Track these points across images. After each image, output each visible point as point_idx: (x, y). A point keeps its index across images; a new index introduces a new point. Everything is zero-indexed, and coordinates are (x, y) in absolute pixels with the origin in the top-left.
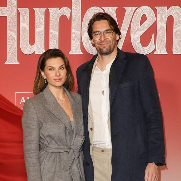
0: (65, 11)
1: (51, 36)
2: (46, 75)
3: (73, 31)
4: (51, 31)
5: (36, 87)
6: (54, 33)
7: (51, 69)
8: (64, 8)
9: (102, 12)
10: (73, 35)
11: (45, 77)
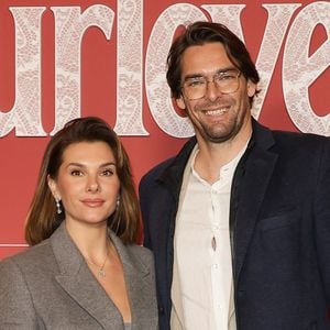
0: (99, 15)
1: (58, 85)
3: (121, 70)
4: (58, 70)
5: (33, 221)
6: (69, 76)
7: (76, 173)
8: (96, 9)
9: (204, 18)
10: (121, 84)
11: (58, 197)
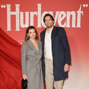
1: (31, 21)
2: (29, 35)
4: (31, 20)
7: (31, 33)
8: (35, 12)
9: (48, 13)
10: (38, 21)
